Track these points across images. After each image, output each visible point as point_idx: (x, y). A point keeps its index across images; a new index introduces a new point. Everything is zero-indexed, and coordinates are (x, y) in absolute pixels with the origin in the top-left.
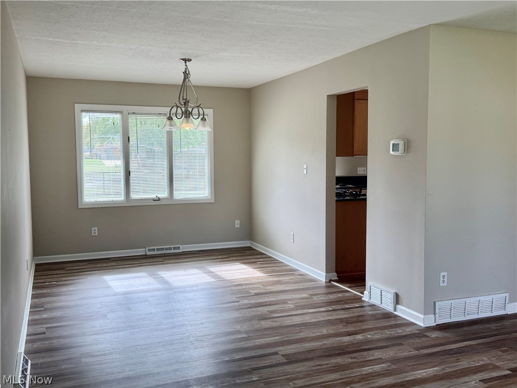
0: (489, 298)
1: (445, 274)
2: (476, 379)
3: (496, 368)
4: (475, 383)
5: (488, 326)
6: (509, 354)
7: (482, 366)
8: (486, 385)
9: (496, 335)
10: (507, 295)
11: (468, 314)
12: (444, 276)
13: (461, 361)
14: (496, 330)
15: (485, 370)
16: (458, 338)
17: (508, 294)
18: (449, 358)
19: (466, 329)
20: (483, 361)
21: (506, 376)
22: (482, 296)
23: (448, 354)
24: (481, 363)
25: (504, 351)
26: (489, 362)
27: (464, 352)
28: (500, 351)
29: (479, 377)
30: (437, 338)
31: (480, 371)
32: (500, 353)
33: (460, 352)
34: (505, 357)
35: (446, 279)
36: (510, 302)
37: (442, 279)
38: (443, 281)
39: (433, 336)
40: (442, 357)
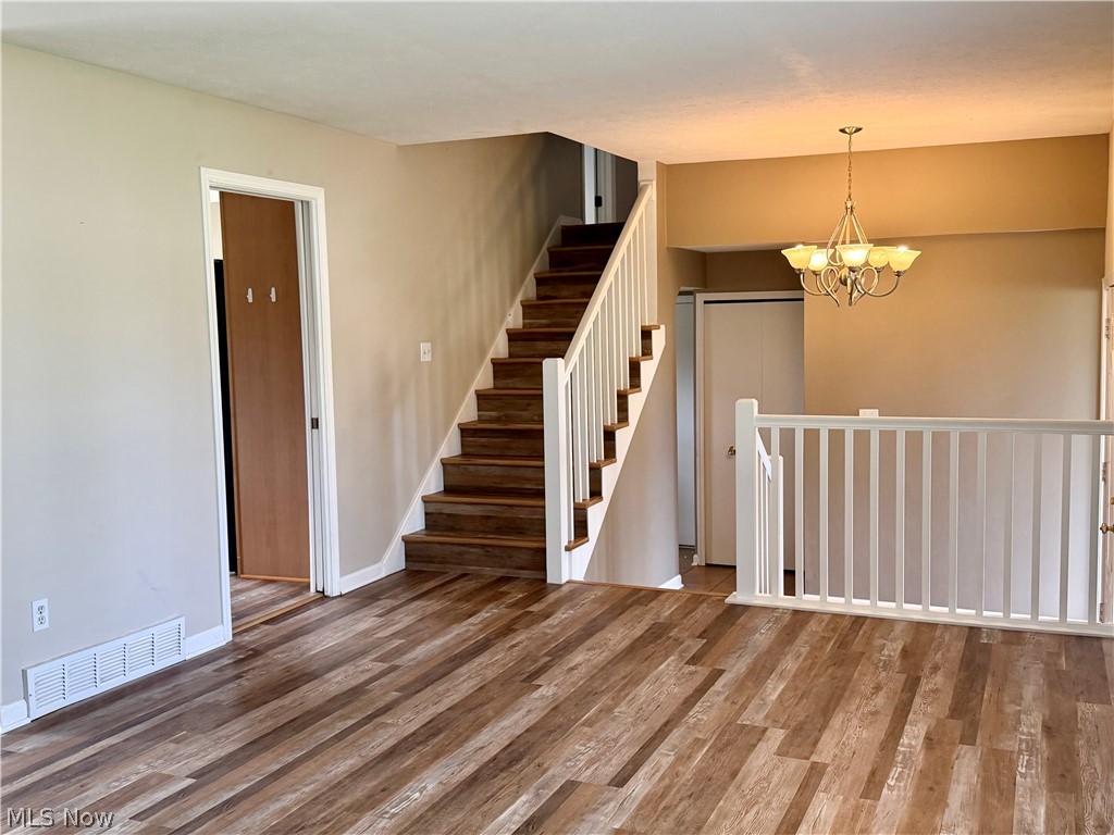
0: (146, 635)
1: (44, 602)
2: (124, 818)
3: (165, 779)
4: (124, 826)
5: (145, 695)
6: (189, 744)
7: (134, 786)
8: (144, 824)
9: (162, 711)
10: (182, 621)
11: (102, 681)
12: (41, 608)
13: (88, 790)
14: (163, 700)
15: (143, 792)
16: (82, 739)
17: (183, 618)
18: (64, 788)
19: (99, 713)
20: (137, 774)
21: (184, 792)
22: (130, 634)
23: (61, 781)
24: (134, 778)
25: (177, 741)
26: (150, 771)
27: (96, 766)
28: (171, 742)
29: (130, 811)
30: (34, 751)
31: (132, 798)
32: (172, 746)
33: (88, 767)
34: (181, 752)
35: (45, 614)
36: (189, 634)
37: (37, 616)
38: (41, 621)
39: (26, 749)
40: (47, 792)
